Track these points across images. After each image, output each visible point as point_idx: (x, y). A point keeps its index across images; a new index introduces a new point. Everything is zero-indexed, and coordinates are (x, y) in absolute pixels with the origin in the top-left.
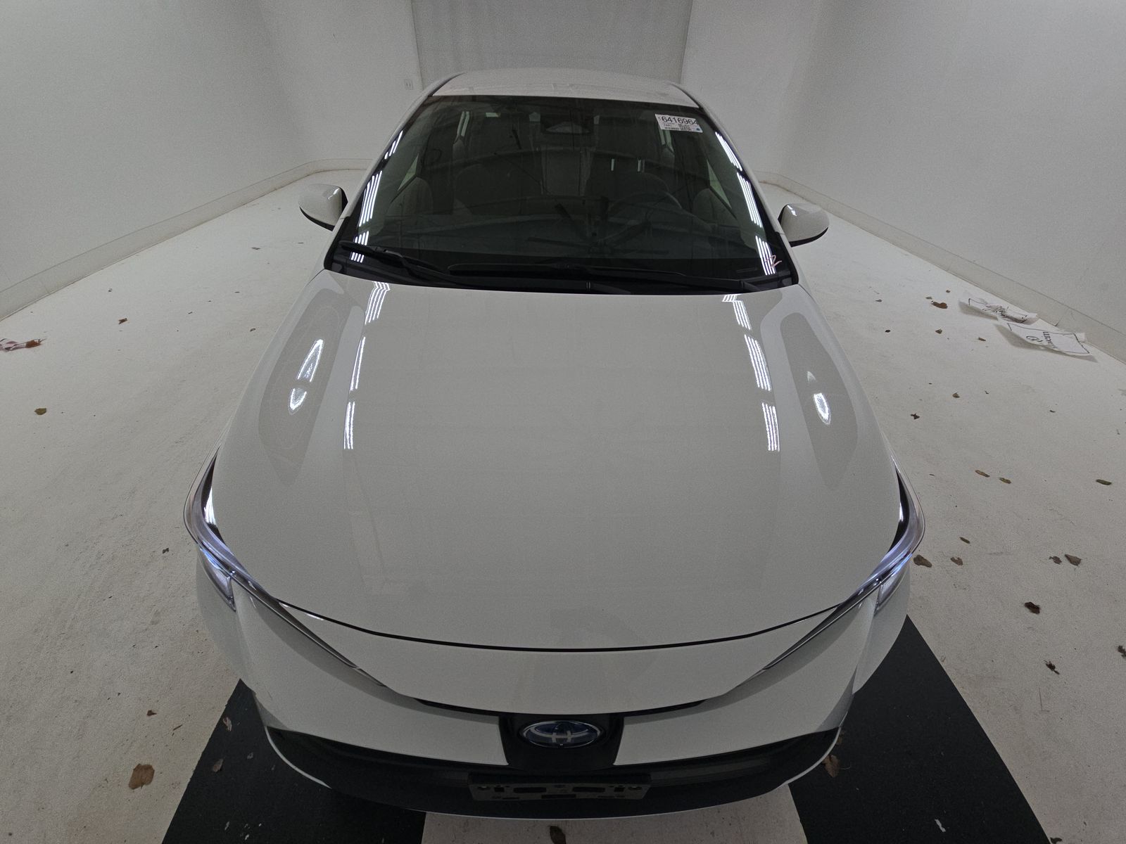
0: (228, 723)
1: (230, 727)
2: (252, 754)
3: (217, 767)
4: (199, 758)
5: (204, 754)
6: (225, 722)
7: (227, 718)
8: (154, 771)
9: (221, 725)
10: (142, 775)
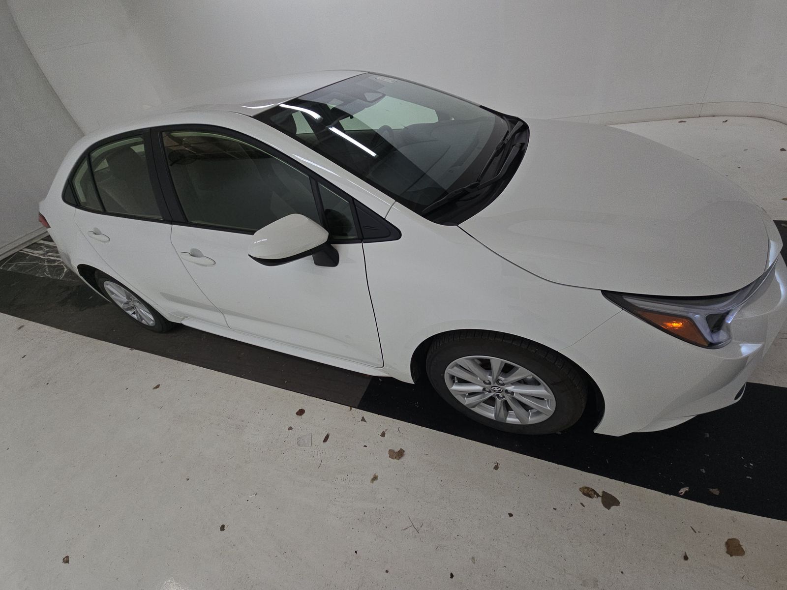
0: (683, 491)
1: (687, 489)
2: (701, 470)
3: (716, 492)
4: (712, 507)
5: (709, 504)
6: (683, 493)
7: (680, 492)
8: (729, 539)
9: (686, 496)
10: (734, 548)
